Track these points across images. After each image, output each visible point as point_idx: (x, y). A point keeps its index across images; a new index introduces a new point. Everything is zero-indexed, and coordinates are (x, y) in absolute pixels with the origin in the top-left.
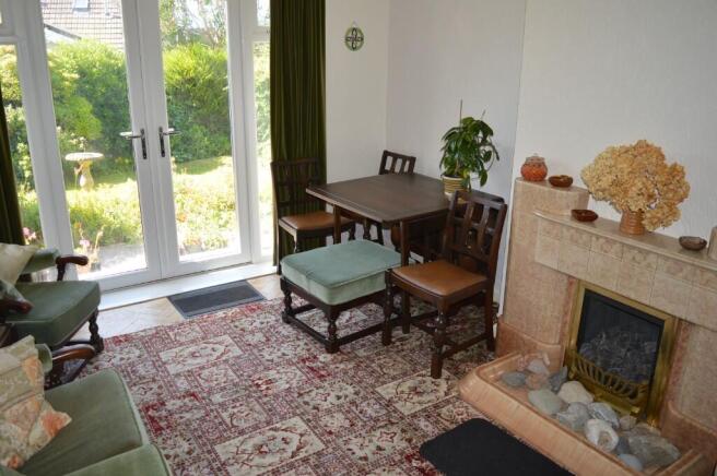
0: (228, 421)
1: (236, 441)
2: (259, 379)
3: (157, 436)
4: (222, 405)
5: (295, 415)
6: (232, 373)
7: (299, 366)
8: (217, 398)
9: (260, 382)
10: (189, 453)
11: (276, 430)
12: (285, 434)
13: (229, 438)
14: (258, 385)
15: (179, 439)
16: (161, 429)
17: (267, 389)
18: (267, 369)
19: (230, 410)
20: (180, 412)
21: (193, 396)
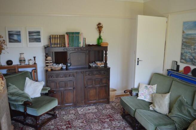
0: (94, 115)
1: (93, 112)
2: (85, 124)
4: (95, 119)
5: (80, 114)
6: (92, 126)
7: (73, 126)
8: (96, 120)
9: (85, 123)
11: (85, 112)
12: (84, 111)
13: (95, 112)
14: (86, 122)
17: (84, 121)
18: (82, 126)
19: (94, 117)
20: (105, 119)
21: (103, 122)
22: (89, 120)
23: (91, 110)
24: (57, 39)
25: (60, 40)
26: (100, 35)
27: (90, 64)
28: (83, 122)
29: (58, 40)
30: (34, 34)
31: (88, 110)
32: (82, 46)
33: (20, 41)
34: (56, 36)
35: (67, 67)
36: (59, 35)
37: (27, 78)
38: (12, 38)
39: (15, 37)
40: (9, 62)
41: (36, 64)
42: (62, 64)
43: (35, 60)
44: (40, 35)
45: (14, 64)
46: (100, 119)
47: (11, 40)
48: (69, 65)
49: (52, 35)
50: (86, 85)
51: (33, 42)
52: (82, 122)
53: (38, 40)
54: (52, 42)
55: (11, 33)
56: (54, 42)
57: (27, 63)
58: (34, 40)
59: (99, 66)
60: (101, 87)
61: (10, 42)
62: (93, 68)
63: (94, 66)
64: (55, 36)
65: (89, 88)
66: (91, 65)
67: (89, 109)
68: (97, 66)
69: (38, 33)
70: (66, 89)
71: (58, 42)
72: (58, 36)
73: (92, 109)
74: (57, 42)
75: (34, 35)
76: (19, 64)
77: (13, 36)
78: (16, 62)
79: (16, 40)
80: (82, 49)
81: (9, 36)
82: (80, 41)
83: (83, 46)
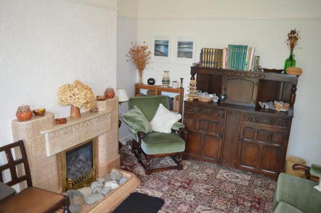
3: (262, 198)
8: (230, 196)
10: (256, 188)
13: (241, 185)
15: (255, 193)
16: (258, 199)
19: (231, 190)
20: (247, 200)
21: (237, 203)
22: (220, 190)
23: (239, 180)
24: (212, 54)
25: (216, 57)
26: (292, 52)
27: (260, 103)
28: (209, 190)
29: (213, 57)
30: (185, 46)
31: (235, 177)
32: (249, 70)
33: (167, 54)
34: (211, 50)
35: (219, 101)
36: (216, 49)
37: (161, 105)
38: (158, 49)
39: (162, 49)
40: (151, 81)
41: (182, 88)
42: (215, 94)
43: (182, 83)
44: (192, 48)
45: (157, 84)
46: (239, 197)
47: (157, 53)
48: (223, 97)
49: (205, 49)
50: (242, 136)
51: (182, 57)
52: (207, 189)
53: (189, 55)
54: (203, 58)
55: (158, 43)
56: (206, 59)
57: (171, 85)
58: (183, 55)
59: (276, 109)
60: (267, 146)
61: (156, 55)
62: (264, 111)
63: (267, 107)
64: (209, 50)
65: (247, 142)
66: (262, 104)
67: (237, 178)
68: (273, 109)
69: (191, 44)
70: (208, 133)
71: (213, 59)
72: (214, 50)
73: (243, 179)
74: (211, 59)
75: (184, 48)
76: (162, 84)
77: (160, 47)
78: (159, 83)
79: (162, 53)
80: (249, 75)
81: (155, 47)
82: (246, 60)
83: (251, 70)
